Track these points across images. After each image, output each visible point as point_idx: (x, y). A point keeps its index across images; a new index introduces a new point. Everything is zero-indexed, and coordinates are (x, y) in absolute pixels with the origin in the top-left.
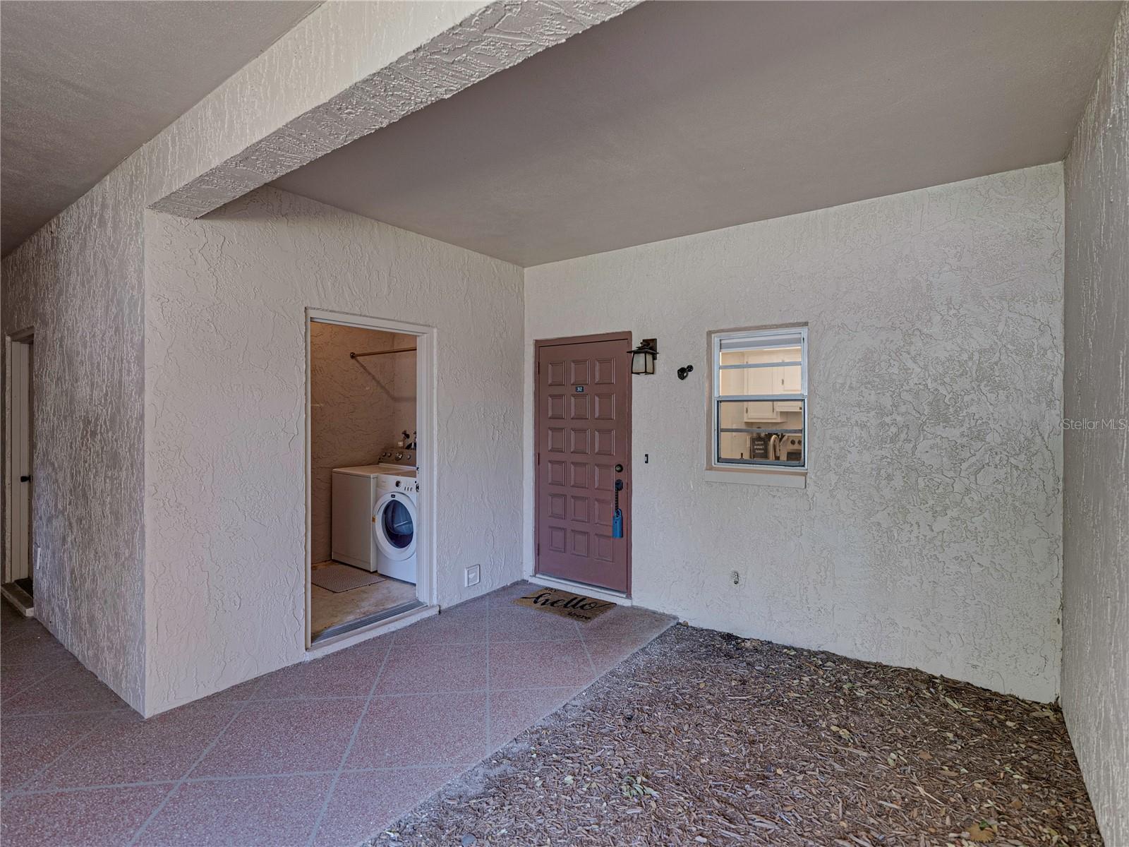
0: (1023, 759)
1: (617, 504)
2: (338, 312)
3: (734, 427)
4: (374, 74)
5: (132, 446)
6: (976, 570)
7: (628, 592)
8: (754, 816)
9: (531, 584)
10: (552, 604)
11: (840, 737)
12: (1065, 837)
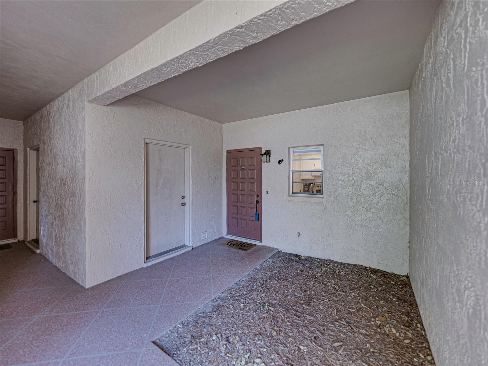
0: (396, 294)
1: (256, 209)
2: (156, 140)
3: (298, 181)
4: (175, 58)
5: (80, 189)
6: (381, 230)
7: (260, 240)
8: (306, 315)
9: (225, 238)
10: (233, 245)
11: (335, 288)
12: (410, 319)
